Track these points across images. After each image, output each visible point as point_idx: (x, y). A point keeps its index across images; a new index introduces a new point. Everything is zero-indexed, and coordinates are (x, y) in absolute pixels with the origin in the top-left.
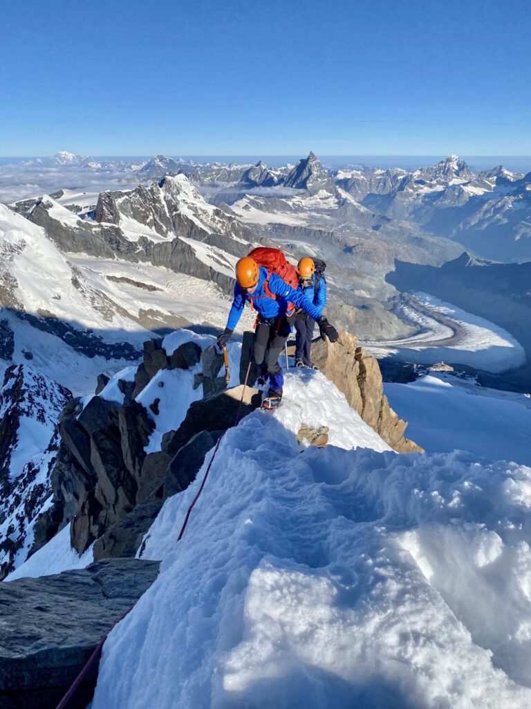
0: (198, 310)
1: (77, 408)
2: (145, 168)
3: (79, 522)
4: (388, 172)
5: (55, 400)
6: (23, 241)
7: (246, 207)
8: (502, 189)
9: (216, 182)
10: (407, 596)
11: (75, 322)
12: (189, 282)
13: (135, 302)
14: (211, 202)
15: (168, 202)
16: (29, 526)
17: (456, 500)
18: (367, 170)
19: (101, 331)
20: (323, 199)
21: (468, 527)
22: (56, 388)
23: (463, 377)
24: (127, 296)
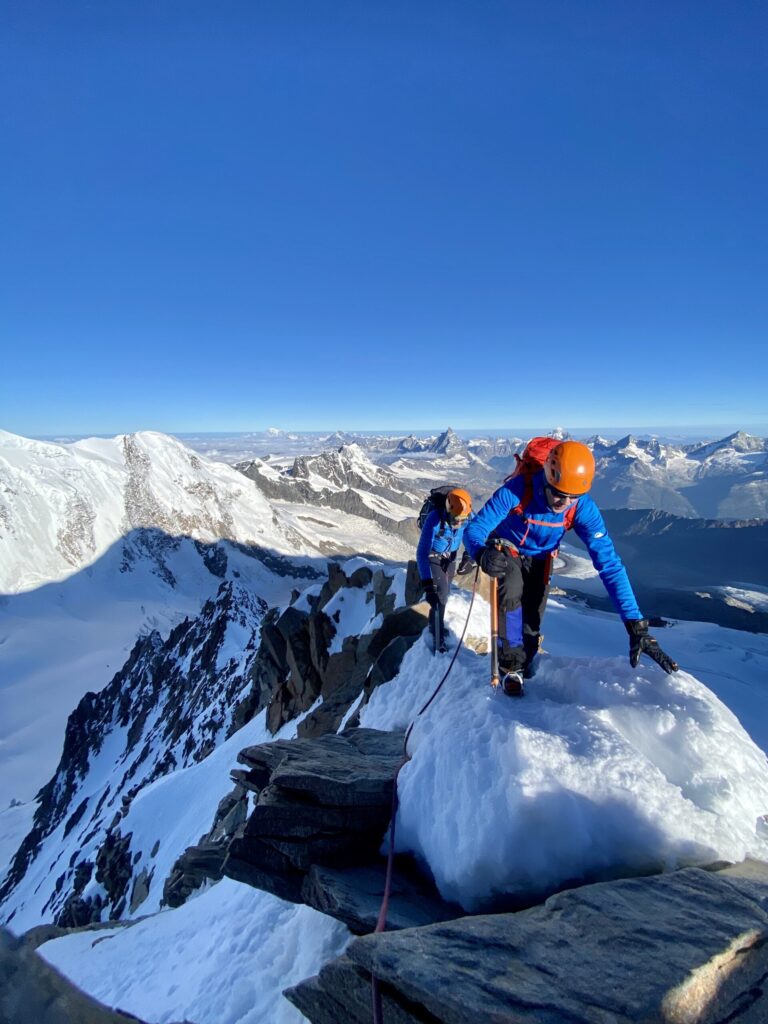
0: (362, 542)
1: (275, 616)
2: (329, 440)
3: (273, 707)
4: (508, 442)
5: (254, 609)
6: (239, 491)
7: (401, 467)
8: (599, 452)
9: (379, 449)
10: (618, 750)
11: (273, 550)
12: (357, 521)
13: (317, 535)
14: (375, 463)
15: (345, 464)
16: (229, 710)
17: (633, 690)
18: (491, 440)
19: (292, 557)
20: (459, 460)
21: (648, 708)
22: (256, 600)
23: (574, 600)
24: (311, 531)
